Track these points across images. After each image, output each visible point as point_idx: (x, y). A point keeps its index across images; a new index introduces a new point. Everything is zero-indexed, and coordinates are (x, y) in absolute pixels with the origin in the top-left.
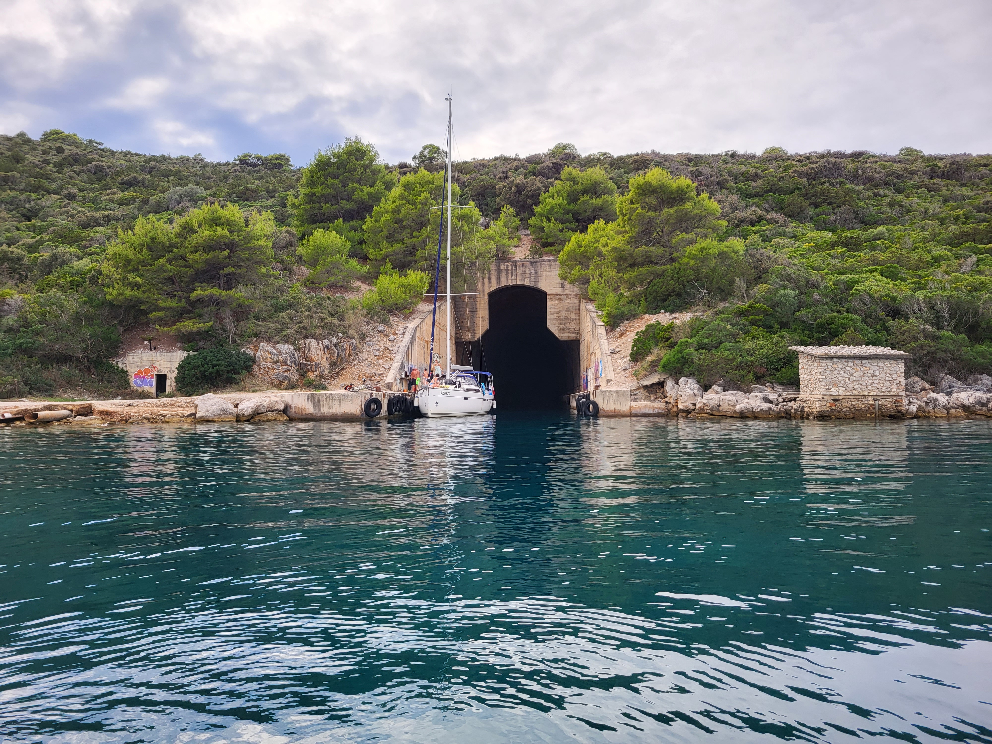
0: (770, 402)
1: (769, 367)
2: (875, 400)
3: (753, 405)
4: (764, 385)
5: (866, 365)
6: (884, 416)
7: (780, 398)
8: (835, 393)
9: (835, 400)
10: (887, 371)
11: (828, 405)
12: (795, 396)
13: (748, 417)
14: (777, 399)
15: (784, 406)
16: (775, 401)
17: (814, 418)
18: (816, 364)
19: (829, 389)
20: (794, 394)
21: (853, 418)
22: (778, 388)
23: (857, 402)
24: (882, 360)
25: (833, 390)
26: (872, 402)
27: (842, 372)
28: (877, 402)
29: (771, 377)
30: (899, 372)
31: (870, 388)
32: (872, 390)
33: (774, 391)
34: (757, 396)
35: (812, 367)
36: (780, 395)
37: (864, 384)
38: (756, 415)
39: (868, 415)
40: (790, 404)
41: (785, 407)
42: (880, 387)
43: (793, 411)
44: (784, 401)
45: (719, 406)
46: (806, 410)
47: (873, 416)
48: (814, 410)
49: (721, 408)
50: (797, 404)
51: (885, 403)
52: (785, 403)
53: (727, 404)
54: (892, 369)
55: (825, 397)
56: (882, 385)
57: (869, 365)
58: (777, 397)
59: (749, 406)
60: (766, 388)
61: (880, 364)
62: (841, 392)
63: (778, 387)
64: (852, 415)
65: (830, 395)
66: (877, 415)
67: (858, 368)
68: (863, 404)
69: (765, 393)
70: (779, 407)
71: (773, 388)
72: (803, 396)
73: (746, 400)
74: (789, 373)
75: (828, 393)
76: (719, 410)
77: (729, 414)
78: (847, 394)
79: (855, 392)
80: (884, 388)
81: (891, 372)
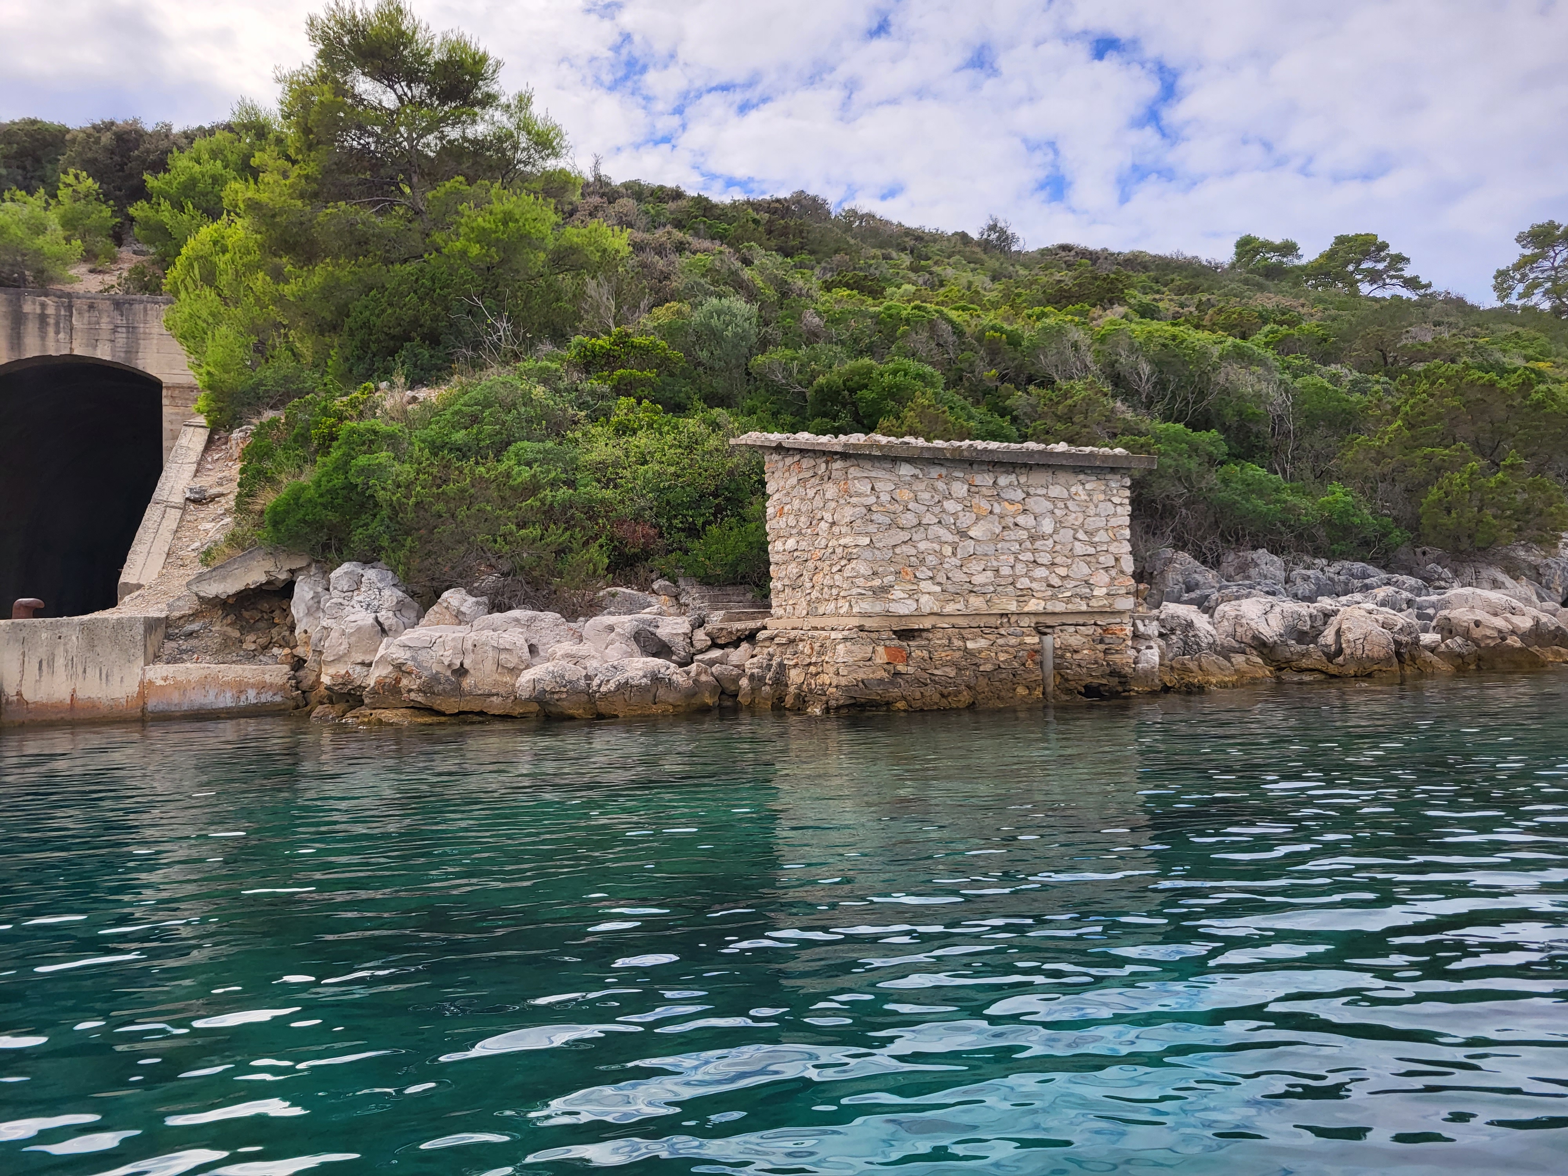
0: (662, 649)
1: (663, 521)
2: (1040, 630)
3: (593, 665)
4: (645, 586)
5: (1010, 494)
6: (1069, 691)
7: (700, 635)
8: (905, 608)
9: (906, 634)
10: (1075, 519)
11: (882, 655)
12: (752, 625)
13: (572, 718)
14: (689, 637)
15: (712, 663)
16: (680, 647)
17: (827, 710)
18: (831, 490)
19: (885, 589)
20: (752, 617)
21: (971, 707)
22: (693, 595)
23: (982, 643)
24: (1062, 477)
25: (897, 594)
26: (1033, 640)
27: (929, 519)
28: (1048, 639)
29: (672, 557)
30: (1114, 522)
31: (1023, 583)
32: (1029, 593)
33: (682, 608)
34: (611, 629)
35: (818, 502)
36: (700, 623)
37: (1005, 571)
38: (602, 707)
39: (1021, 691)
40: (739, 655)
41: (716, 669)
42: (1056, 581)
43: (744, 682)
44: (715, 645)
45: (461, 671)
46: (795, 676)
47: (1038, 692)
48: (825, 679)
49: (467, 683)
50: (762, 654)
51: (1075, 641)
52: (716, 653)
53: (489, 666)
54: (1092, 511)
55: (868, 623)
56: (1062, 571)
57: (1020, 495)
58: (686, 628)
59: (574, 672)
60: (653, 599)
61: (1056, 491)
62: (927, 603)
63: (695, 592)
64: (966, 697)
65: (888, 615)
66: (1050, 689)
67: (985, 505)
68: (1004, 648)
69: (646, 614)
70: (693, 667)
71: (676, 597)
72: (781, 624)
73: (568, 646)
74: (731, 541)
75: (878, 607)
76: (458, 690)
77: (496, 705)
78: (950, 608)
79: (977, 602)
80: (1070, 584)
81: (1093, 523)
